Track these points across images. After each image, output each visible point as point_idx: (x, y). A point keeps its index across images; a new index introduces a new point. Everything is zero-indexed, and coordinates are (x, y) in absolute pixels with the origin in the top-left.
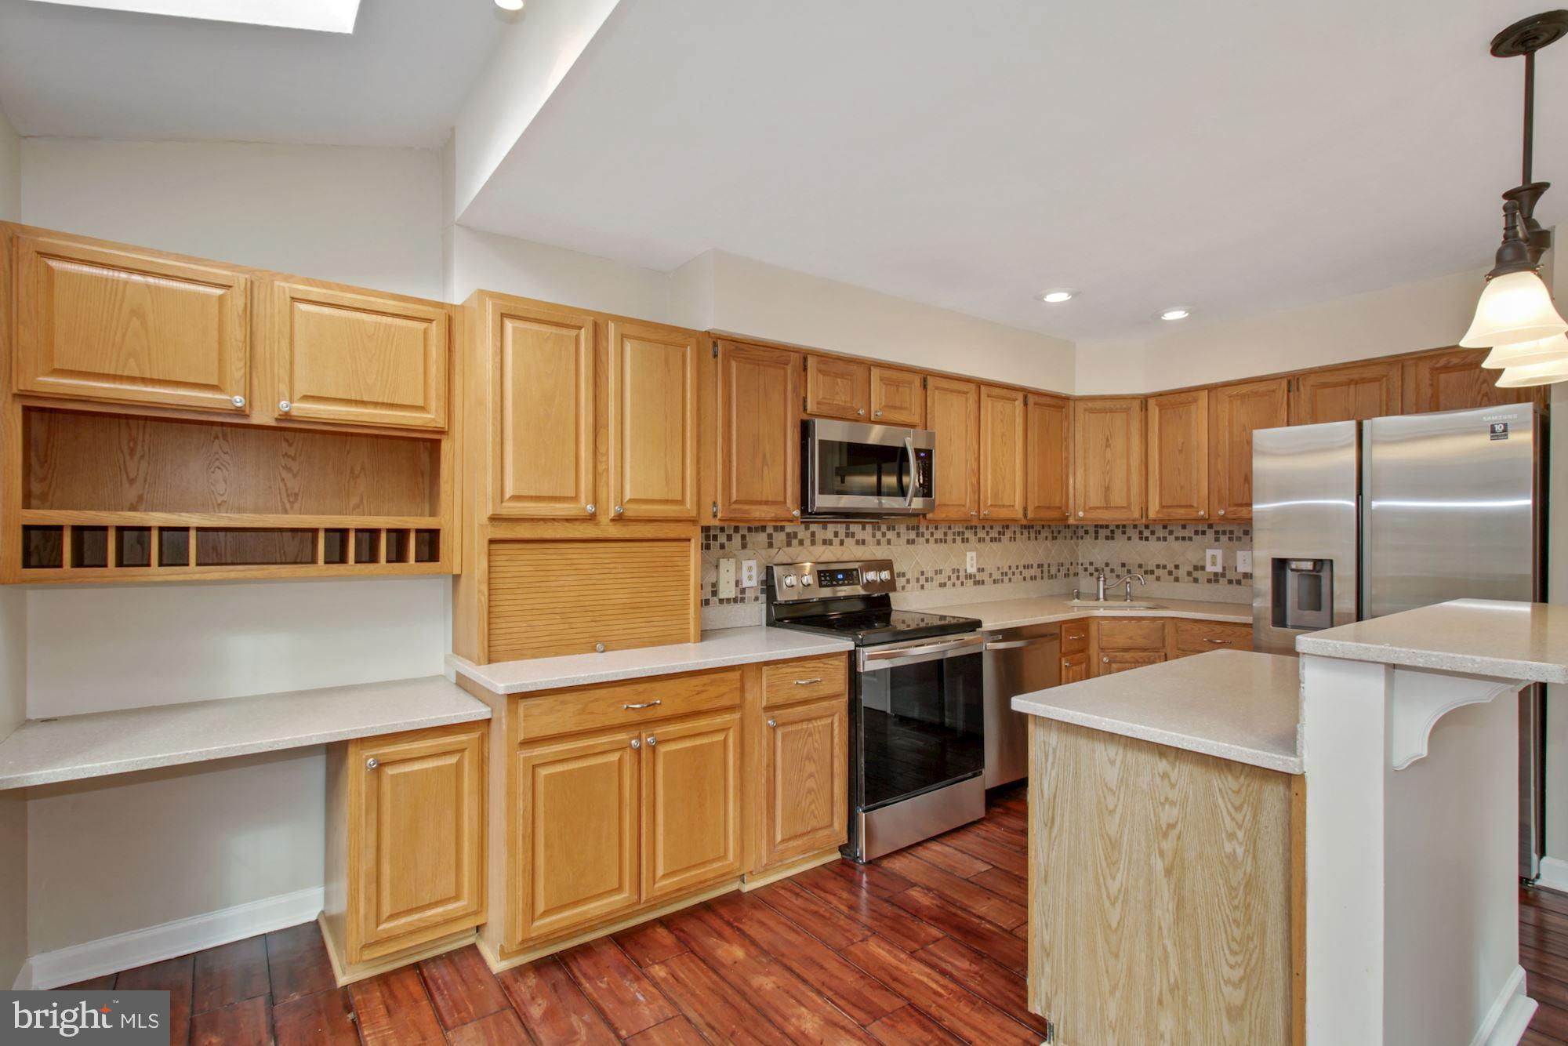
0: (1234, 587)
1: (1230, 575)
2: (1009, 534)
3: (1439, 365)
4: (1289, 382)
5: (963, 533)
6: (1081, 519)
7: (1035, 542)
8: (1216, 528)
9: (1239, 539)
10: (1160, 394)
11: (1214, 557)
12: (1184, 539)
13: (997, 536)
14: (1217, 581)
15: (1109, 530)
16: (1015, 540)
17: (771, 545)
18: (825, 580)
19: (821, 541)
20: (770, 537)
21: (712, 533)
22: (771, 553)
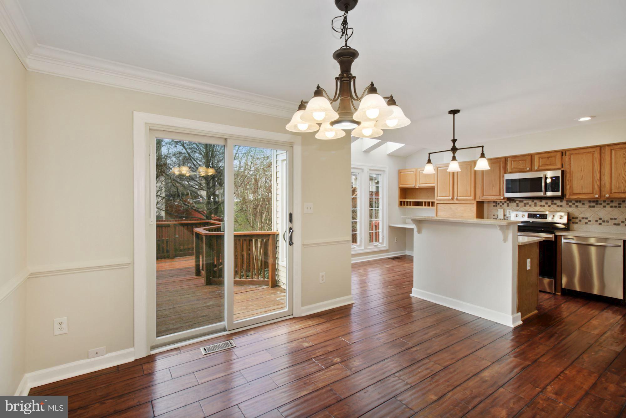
17: (518, 206)
18: (531, 216)
19: (539, 206)
20: (517, 204)
21: (498, 203)
22: (518, 208)
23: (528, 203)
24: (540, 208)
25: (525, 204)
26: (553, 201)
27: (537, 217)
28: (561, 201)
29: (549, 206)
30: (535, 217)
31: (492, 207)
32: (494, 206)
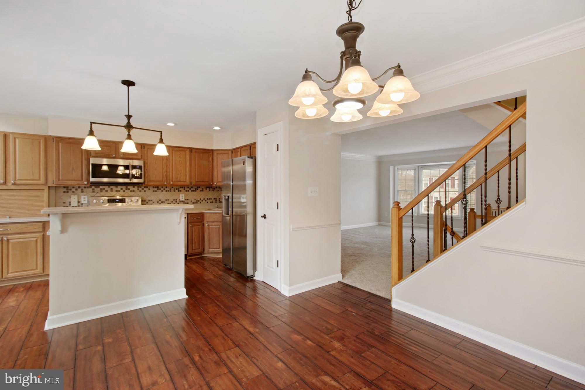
10: (234, 149)
17: (93, 192)
18: (111, 201)
19: (115, 191)
20: (93, 189)
21: (69, 188)
22: (94, 194)
23: (104, 189)
24: (116, 194)
25: (101, 189)
26: (127, 187)
28: (134, 187)
29: (124, 191)
30: (114, 202)
31: (62, 194)
32: (64, 192)
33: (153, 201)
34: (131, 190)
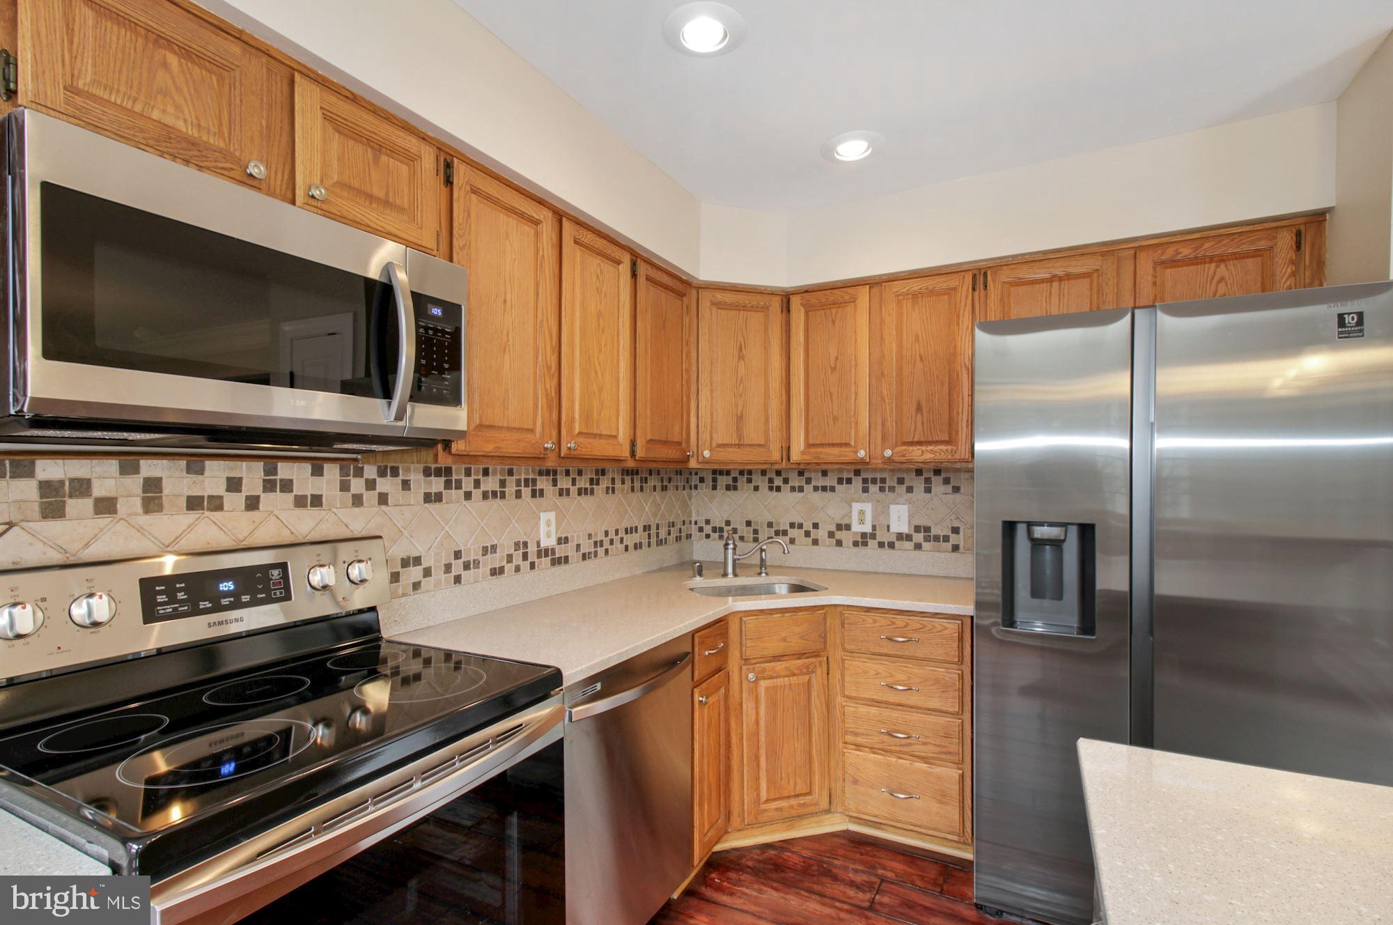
0: (887, 551)
1: (882, 536)
2: (605, 482)
3: (1164, 257)
4: (974, 276)
5: (534, 481)
6: (706, 462)
7: (639, 494)
8: (864, 475)
9: (892, 489)
10: (806, 291)
11: (862, 512)
12: (824, 489)
13: (588, 486)
14: (865, 544)
15: (730, 478)
16: (613, 489)
19: (183, 502)
24: (190, 527)
27: (225, 602)
28: (318, 471)
30: (204, 604)
33: (425, 564)
34: (297, 490)
